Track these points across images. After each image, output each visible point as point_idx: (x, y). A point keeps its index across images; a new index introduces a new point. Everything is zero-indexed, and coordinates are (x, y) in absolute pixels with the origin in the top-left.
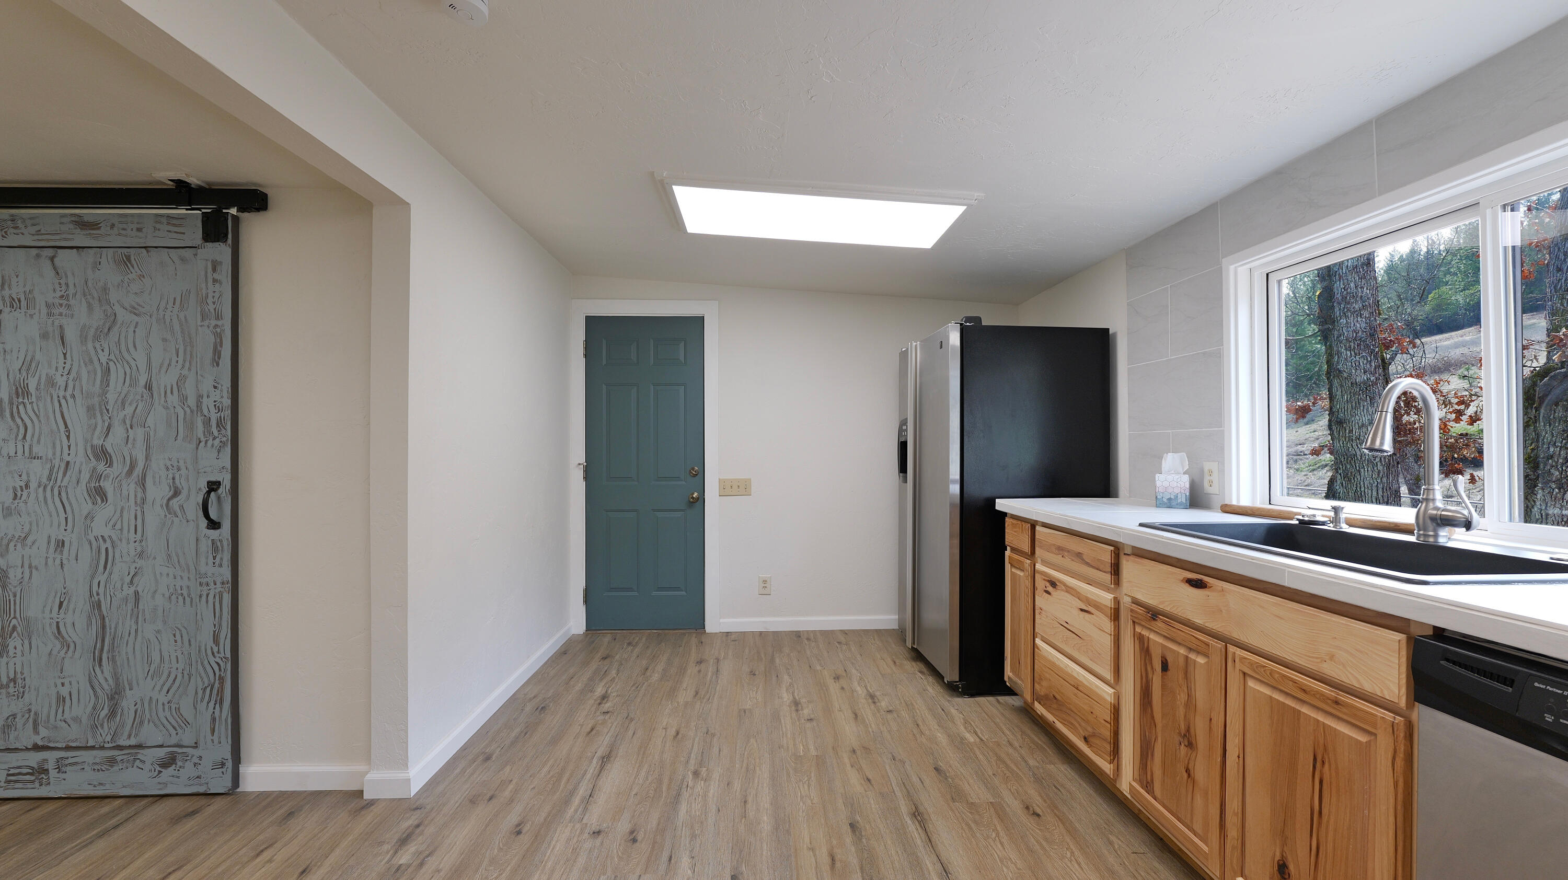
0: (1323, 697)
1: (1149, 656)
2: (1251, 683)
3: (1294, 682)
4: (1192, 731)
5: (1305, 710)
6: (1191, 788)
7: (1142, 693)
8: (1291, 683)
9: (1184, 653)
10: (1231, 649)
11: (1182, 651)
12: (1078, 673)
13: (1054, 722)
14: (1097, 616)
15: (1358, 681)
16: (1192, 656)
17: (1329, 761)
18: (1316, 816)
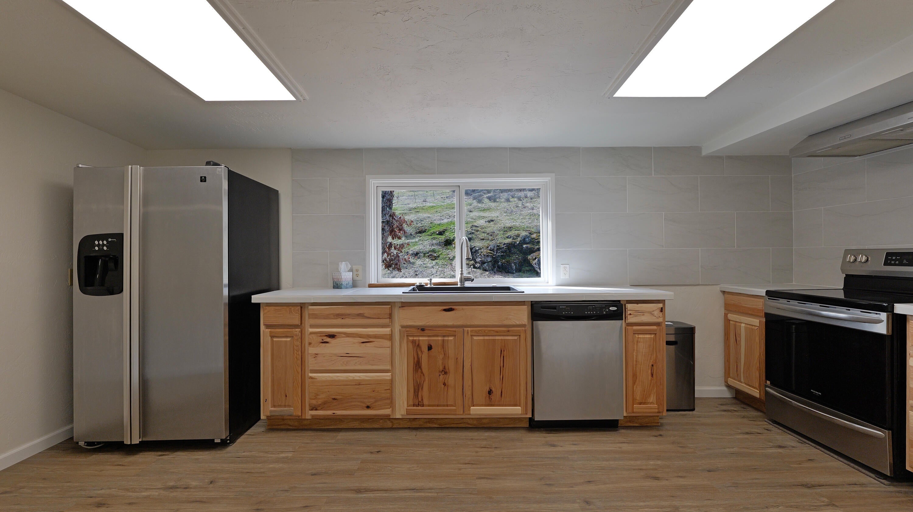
0: (504, 331)
1: (419, 347)
2: (475, 338)
3: (493, 330)
4: (447, 367)
5: (497, 338)
6: (447, 389)
7: (414, 366)
8: (492, 331)
9: (442, 339)
10: (466, 329)
11: (440, 338)
12: (359, 377)
13: (334, 413)
14: (377, 342)
15: (515, 322)
16: (446, 338)
17: (506, 350)
18: (502, 368)
